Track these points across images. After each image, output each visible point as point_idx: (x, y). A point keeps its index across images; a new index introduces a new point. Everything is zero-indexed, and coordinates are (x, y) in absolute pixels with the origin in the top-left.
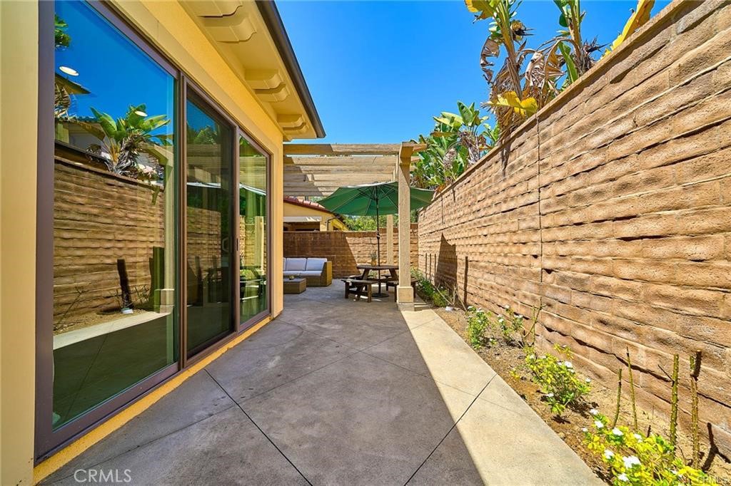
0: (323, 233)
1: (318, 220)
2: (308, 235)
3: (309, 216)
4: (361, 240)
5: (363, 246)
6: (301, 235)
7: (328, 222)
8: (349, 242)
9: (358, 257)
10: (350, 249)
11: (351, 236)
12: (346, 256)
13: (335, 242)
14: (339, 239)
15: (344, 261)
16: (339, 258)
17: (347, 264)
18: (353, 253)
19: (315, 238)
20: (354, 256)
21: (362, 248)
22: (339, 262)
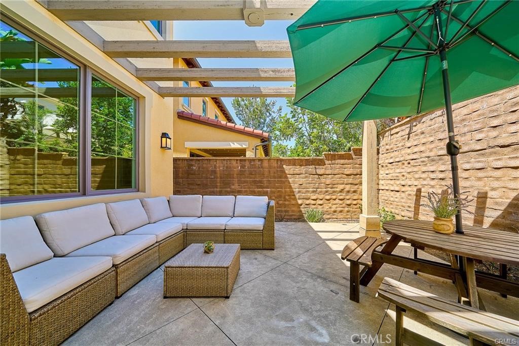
1: (244, 146)
2: (234, 163)
3: (233, 141)
4: (303, 169)
5: (306, 177)
6: (225, 162)
8: (287, 172)
9: (299, 192)
10: (289, 181)
11: (290, 163)
12: (283, 190)
13: (270, 171)
14: (275, 168)
15: (280, 196)
16: (274, 192)
17: (285, 201)
18: (293, 187)
19: (243, 167)
20: (294, 190)
21: (304, 180)
22: (274, 198)
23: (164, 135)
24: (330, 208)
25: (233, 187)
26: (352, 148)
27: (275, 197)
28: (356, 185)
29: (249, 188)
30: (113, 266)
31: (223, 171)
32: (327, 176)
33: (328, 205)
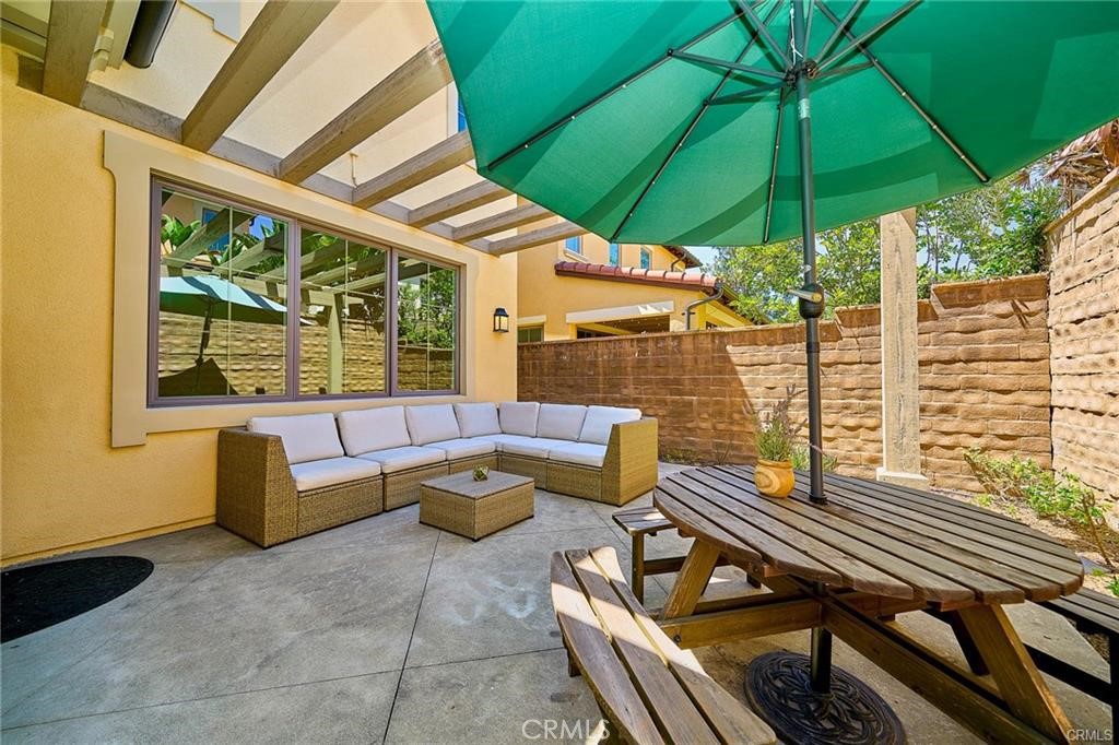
0: (677, 337)
1: (665, 311)
2: (627, 345)
4: (776, 352)
5: (786, 370)
6: (611, 346)
7: (690, 314)
8: (734, 360)
9: (766, 405)
10: (740, 380)
11: (743, 340)
12: (727, 399)
13: (696, 360)
14: (707, 352)
15: (721, 413)
16: (706, 404)
17: (731, 423)
18: (749, 393)
19: (643, 352)
20: (753, 400)
21: (779, 377)
22: (706, 416)
23: (500, 312)
24: (858, 450)
25: (625, 391)
26: (932, 287)
27: (709, 415)
28: (951, 390)
29: (654, 394)
30: (382, 474)
31: (609, 361)
32: (847, 367)
33: (851, 443)
